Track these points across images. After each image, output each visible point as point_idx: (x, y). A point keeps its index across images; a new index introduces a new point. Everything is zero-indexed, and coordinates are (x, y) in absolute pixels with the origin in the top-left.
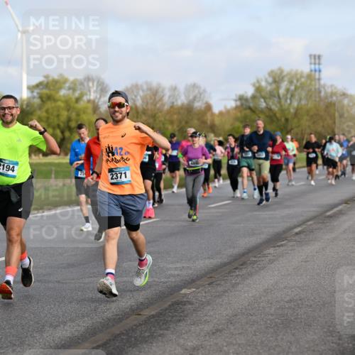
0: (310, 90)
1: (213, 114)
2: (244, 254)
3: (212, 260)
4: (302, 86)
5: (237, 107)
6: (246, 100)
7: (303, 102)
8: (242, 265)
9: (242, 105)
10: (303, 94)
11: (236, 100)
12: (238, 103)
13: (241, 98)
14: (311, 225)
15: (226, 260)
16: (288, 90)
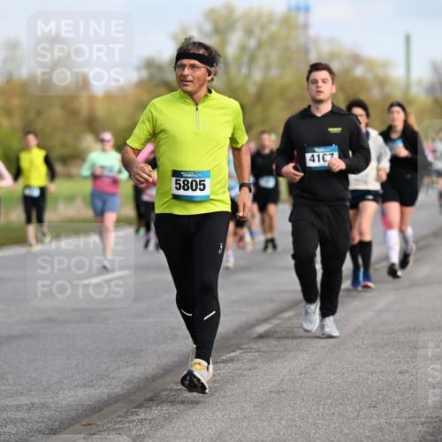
0: (287, 49)
1: (92, 98)
2: (154, 378)
3: (90, 391)
4: (272, 40)
5: (141, 84)
6: (160, 68)
7: (275, 72)
8: (151, 399)
9: (151, 77)
10: (274, 56)
11: (138, 68)
12: (144, 74)
13: (150, 64)
14: (289, 318)
15: (118, 390)
16: (243, 48)
